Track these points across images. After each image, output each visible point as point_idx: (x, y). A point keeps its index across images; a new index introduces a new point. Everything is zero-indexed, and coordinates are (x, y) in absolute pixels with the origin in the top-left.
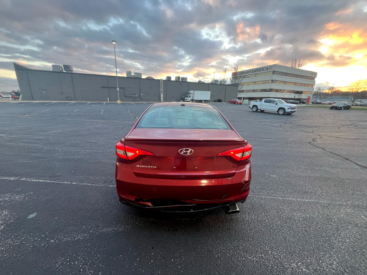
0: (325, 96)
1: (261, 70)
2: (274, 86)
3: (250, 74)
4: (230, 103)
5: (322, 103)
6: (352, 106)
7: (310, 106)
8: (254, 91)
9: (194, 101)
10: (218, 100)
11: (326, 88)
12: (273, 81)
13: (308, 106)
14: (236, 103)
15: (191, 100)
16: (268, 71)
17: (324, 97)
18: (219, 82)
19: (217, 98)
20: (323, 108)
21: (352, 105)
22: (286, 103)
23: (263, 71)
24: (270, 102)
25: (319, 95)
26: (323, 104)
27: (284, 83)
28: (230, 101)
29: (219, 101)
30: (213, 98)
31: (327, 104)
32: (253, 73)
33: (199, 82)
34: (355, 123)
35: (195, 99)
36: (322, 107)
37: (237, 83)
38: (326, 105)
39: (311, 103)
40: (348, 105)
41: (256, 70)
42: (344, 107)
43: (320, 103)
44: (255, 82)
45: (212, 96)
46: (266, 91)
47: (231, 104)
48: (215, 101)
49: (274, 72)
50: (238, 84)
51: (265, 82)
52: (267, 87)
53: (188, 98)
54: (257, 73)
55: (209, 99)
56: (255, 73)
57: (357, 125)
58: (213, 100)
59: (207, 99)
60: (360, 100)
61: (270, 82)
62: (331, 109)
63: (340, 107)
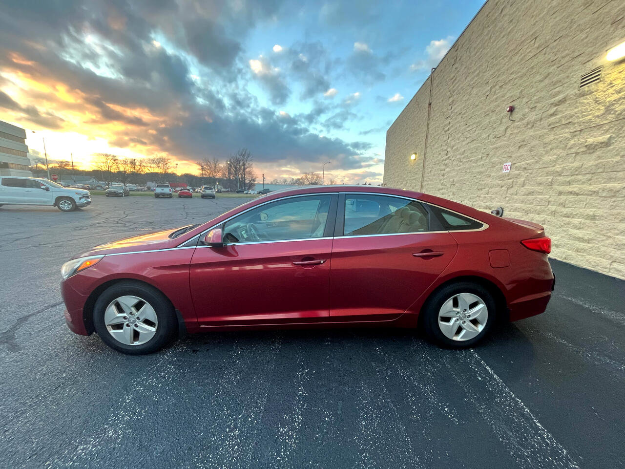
62: (107, 196)
63: (121, 193)
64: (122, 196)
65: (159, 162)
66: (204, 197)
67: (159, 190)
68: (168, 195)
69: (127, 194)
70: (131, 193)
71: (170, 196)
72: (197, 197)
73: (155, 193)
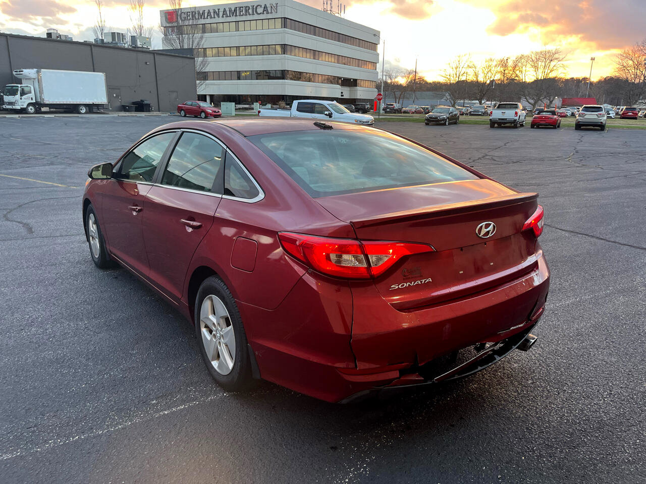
0: (402, 92)
1: (250, 11)
2: (292, 63)
3: (217, 20)
4: (183, 113)
5: (402, 111)
6: (461, 117)
7: (384, 119)
8: (239, 75)
9: (43, 109)
10: (134, 103)
11: (402, 72)
12: (285, 48)
13: (382, 119)
14: (203, 115)
15: (30, 104)
16: (270, 16)
17: (401, 95)
18: (128, 39)
19: (130, 98)
20: (411, 123)
21: (460, 115)
22: (349, 112)
23: (256, 17)
24: (311, 109)
25: (389, 89)
26: (405, 112)
27: (314, 55)
28: (180, 109)
29: (141, 107)
30: (117, 96)
31: (413, 113)
32: (229, 19)
33: (49, 35)
34: (487, 154)
35: (49, 99)
36: (409, 121)
37: (186, 47)
38: (410, 115)
39: (382, 112)
40: (454, 113)
41: (235, 10)
42: (448, 118)
43: (399, 111)
44: (238, 48)
45: (111, 89)
46: (270, 78)
47: (185, 116)
48: (124, 108)
49: (285, 22)
50: (191, 50)
51: (266, 50)
52: (274, 63)
53: (18, 96)
54: (238, 18)
55: (102, 99)
56: (233, 19)
57: (495, 158)
58: (118, 104)
59: (96, 101)
60: (462, 101)
61: (279, 49)
62: (427, 124)
63: (444, 120)
64: (445, 124)
65: (538, 60)
66: (579, 126)
67: (497, 114)
68: (511, 123)
69: (454, 120)
70: (462, 118)
71: (514, 125)
72: (569, 126)
73: (490, 120)
